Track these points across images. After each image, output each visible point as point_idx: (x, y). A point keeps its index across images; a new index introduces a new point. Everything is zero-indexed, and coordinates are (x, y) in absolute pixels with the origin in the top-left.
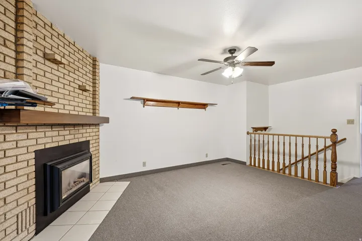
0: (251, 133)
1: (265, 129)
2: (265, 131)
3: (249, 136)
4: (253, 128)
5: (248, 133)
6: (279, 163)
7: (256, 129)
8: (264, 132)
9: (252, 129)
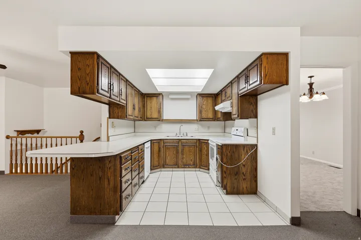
0: (12, 137)
1: (38, 132)
2: (38, 134)
3: (9, 140)
4: (18, 131)
5: (8, 137)
6: (52, 164)
7: (22, 133)
8: (36, 135)
9: (16, 133)
